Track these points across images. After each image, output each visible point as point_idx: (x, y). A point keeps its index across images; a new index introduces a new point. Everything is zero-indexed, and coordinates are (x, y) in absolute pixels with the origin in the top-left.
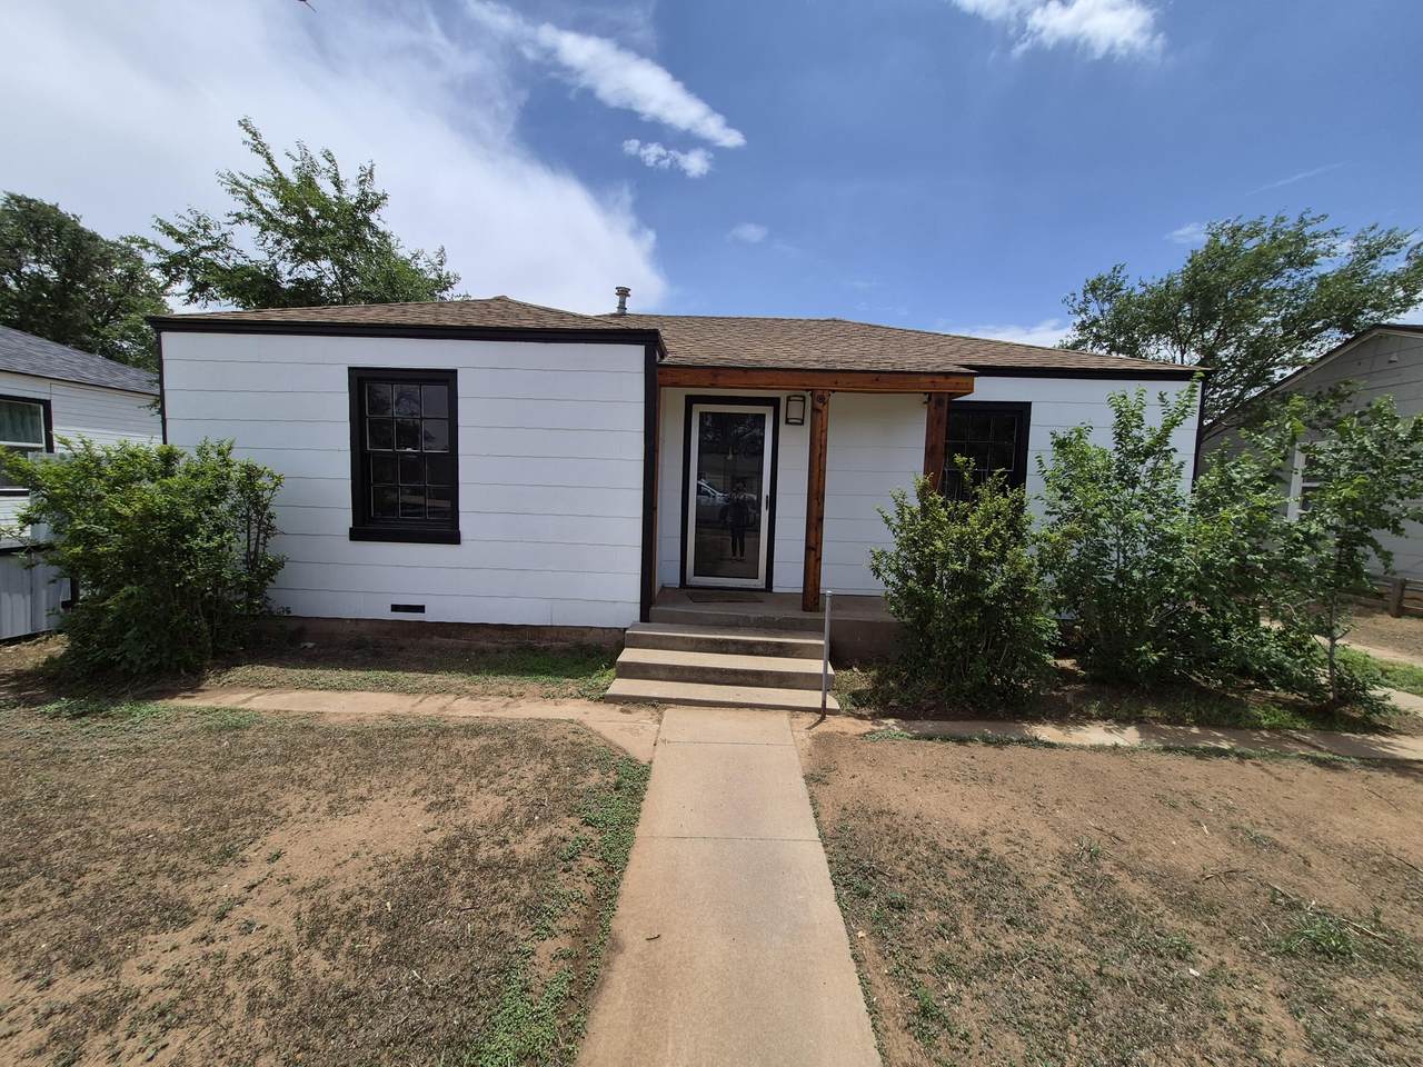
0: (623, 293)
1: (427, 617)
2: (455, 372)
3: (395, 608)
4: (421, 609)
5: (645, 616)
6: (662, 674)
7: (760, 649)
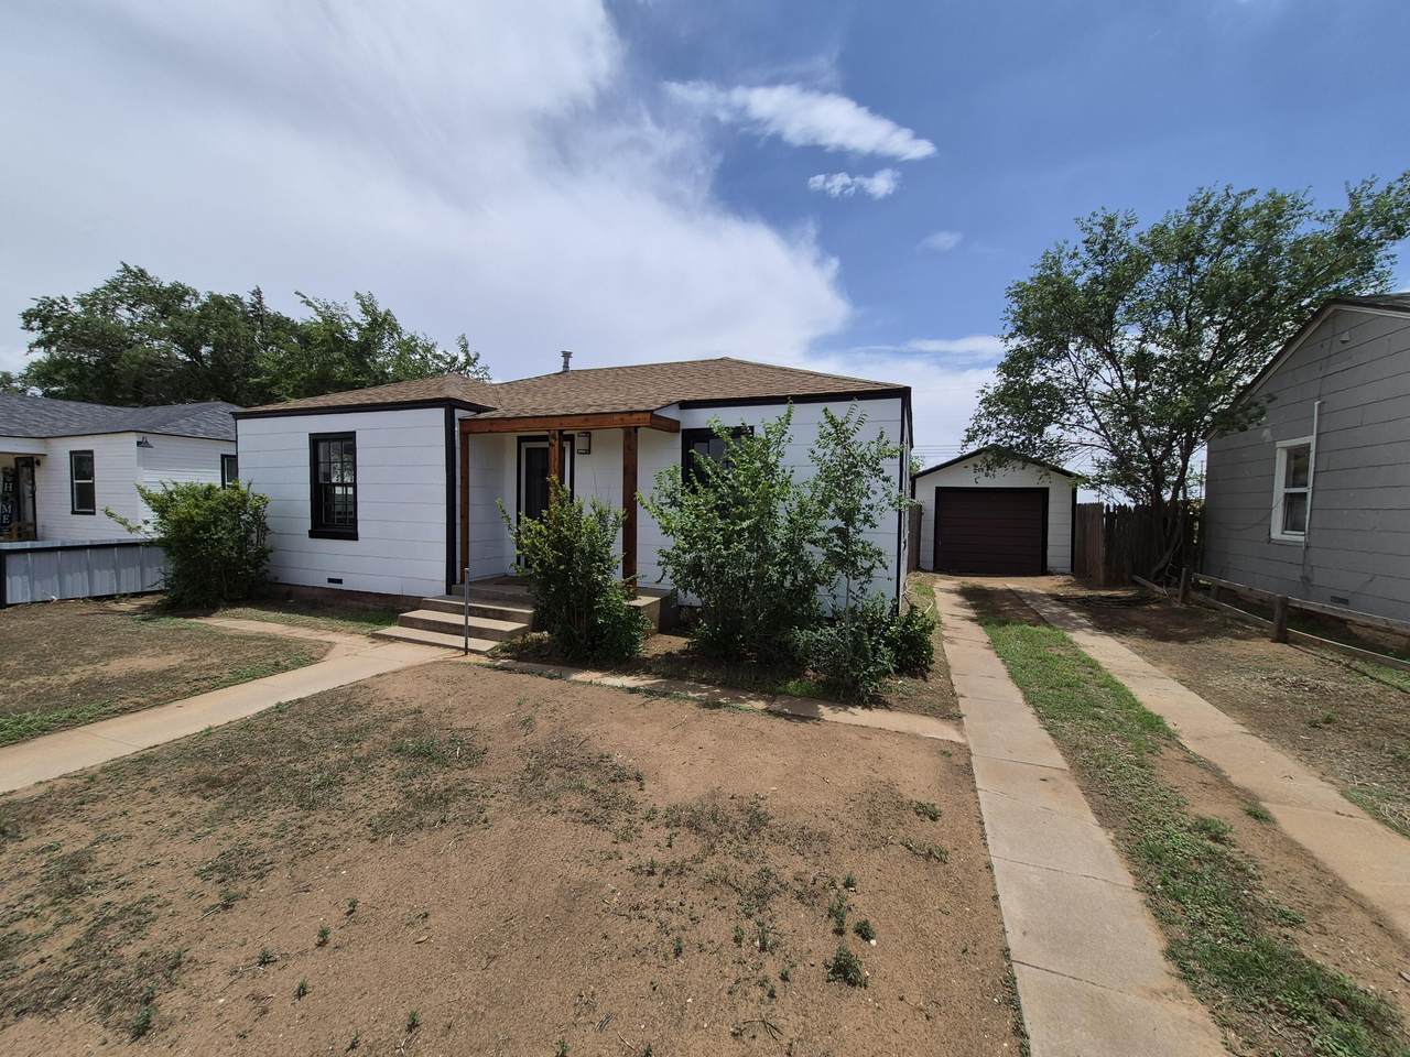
0: (567, 355)
1: (344, 587)
2: (354, 433)
3: (330, 580)
4: (340, 581)
5: (449, 592)
6: (420, 625)
7: (490, 614)
